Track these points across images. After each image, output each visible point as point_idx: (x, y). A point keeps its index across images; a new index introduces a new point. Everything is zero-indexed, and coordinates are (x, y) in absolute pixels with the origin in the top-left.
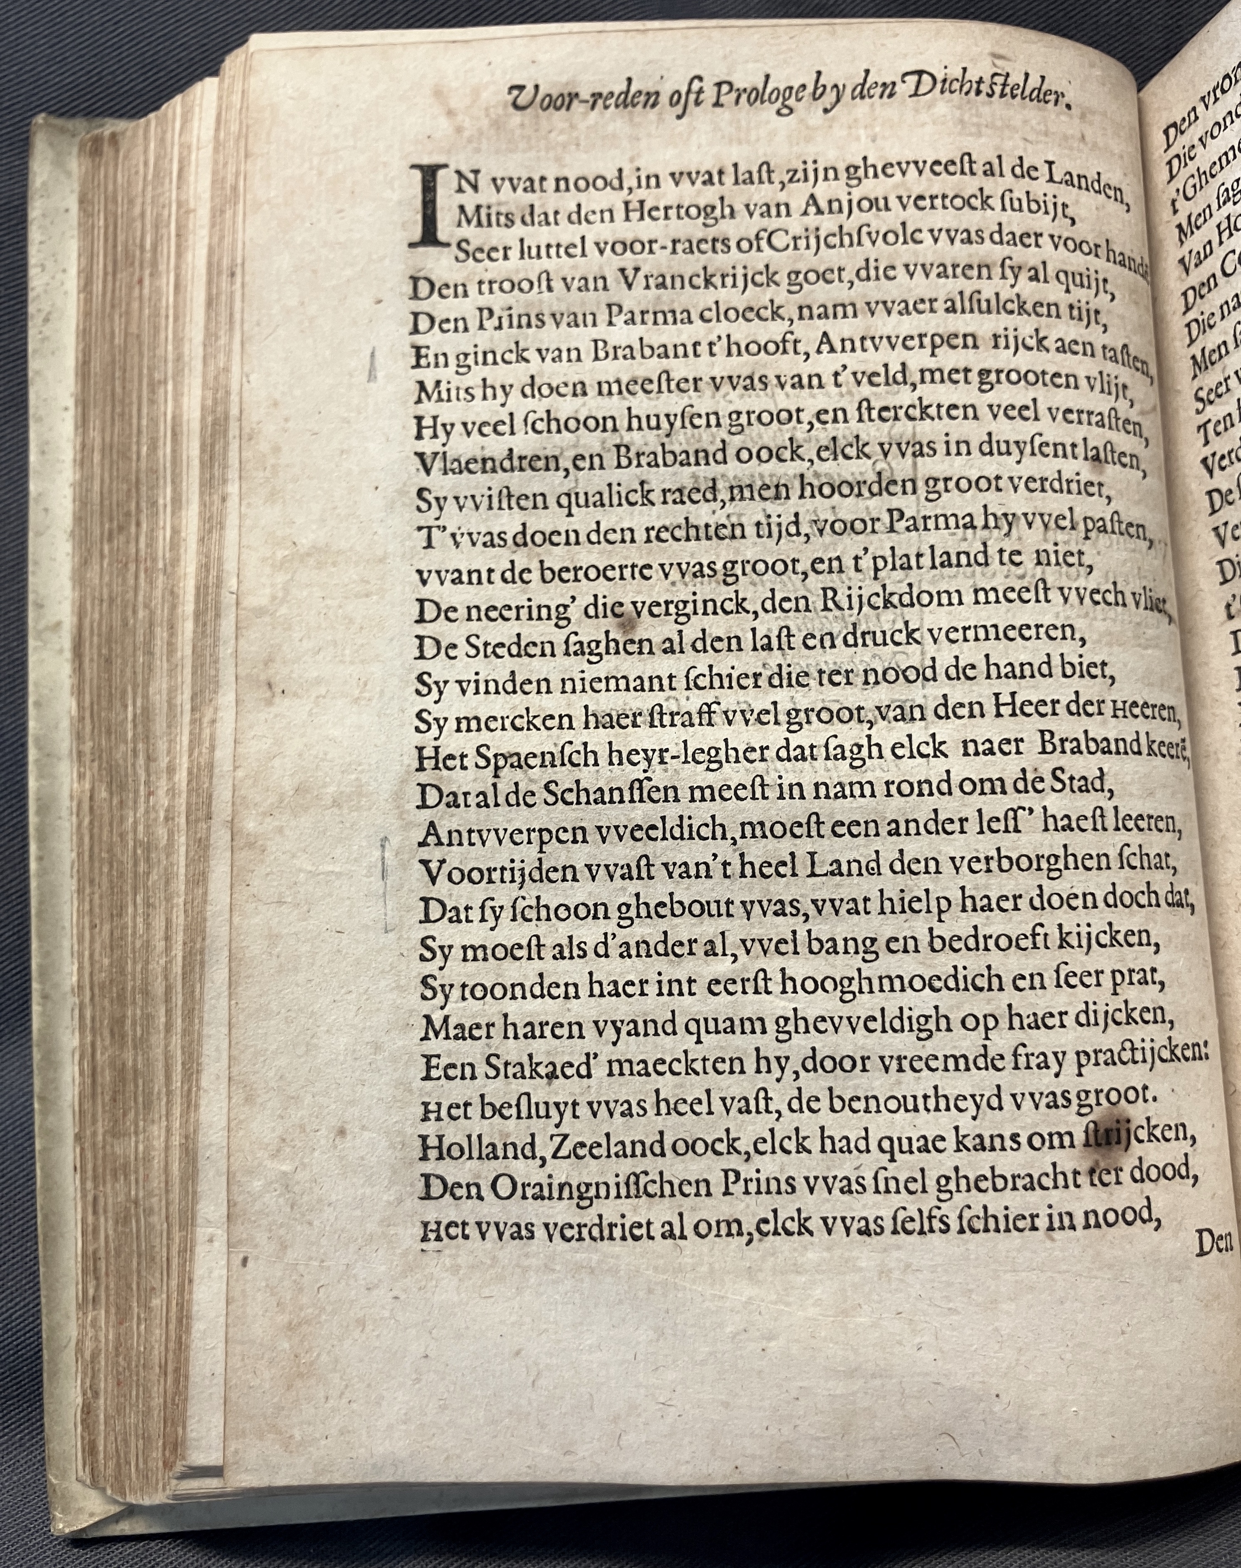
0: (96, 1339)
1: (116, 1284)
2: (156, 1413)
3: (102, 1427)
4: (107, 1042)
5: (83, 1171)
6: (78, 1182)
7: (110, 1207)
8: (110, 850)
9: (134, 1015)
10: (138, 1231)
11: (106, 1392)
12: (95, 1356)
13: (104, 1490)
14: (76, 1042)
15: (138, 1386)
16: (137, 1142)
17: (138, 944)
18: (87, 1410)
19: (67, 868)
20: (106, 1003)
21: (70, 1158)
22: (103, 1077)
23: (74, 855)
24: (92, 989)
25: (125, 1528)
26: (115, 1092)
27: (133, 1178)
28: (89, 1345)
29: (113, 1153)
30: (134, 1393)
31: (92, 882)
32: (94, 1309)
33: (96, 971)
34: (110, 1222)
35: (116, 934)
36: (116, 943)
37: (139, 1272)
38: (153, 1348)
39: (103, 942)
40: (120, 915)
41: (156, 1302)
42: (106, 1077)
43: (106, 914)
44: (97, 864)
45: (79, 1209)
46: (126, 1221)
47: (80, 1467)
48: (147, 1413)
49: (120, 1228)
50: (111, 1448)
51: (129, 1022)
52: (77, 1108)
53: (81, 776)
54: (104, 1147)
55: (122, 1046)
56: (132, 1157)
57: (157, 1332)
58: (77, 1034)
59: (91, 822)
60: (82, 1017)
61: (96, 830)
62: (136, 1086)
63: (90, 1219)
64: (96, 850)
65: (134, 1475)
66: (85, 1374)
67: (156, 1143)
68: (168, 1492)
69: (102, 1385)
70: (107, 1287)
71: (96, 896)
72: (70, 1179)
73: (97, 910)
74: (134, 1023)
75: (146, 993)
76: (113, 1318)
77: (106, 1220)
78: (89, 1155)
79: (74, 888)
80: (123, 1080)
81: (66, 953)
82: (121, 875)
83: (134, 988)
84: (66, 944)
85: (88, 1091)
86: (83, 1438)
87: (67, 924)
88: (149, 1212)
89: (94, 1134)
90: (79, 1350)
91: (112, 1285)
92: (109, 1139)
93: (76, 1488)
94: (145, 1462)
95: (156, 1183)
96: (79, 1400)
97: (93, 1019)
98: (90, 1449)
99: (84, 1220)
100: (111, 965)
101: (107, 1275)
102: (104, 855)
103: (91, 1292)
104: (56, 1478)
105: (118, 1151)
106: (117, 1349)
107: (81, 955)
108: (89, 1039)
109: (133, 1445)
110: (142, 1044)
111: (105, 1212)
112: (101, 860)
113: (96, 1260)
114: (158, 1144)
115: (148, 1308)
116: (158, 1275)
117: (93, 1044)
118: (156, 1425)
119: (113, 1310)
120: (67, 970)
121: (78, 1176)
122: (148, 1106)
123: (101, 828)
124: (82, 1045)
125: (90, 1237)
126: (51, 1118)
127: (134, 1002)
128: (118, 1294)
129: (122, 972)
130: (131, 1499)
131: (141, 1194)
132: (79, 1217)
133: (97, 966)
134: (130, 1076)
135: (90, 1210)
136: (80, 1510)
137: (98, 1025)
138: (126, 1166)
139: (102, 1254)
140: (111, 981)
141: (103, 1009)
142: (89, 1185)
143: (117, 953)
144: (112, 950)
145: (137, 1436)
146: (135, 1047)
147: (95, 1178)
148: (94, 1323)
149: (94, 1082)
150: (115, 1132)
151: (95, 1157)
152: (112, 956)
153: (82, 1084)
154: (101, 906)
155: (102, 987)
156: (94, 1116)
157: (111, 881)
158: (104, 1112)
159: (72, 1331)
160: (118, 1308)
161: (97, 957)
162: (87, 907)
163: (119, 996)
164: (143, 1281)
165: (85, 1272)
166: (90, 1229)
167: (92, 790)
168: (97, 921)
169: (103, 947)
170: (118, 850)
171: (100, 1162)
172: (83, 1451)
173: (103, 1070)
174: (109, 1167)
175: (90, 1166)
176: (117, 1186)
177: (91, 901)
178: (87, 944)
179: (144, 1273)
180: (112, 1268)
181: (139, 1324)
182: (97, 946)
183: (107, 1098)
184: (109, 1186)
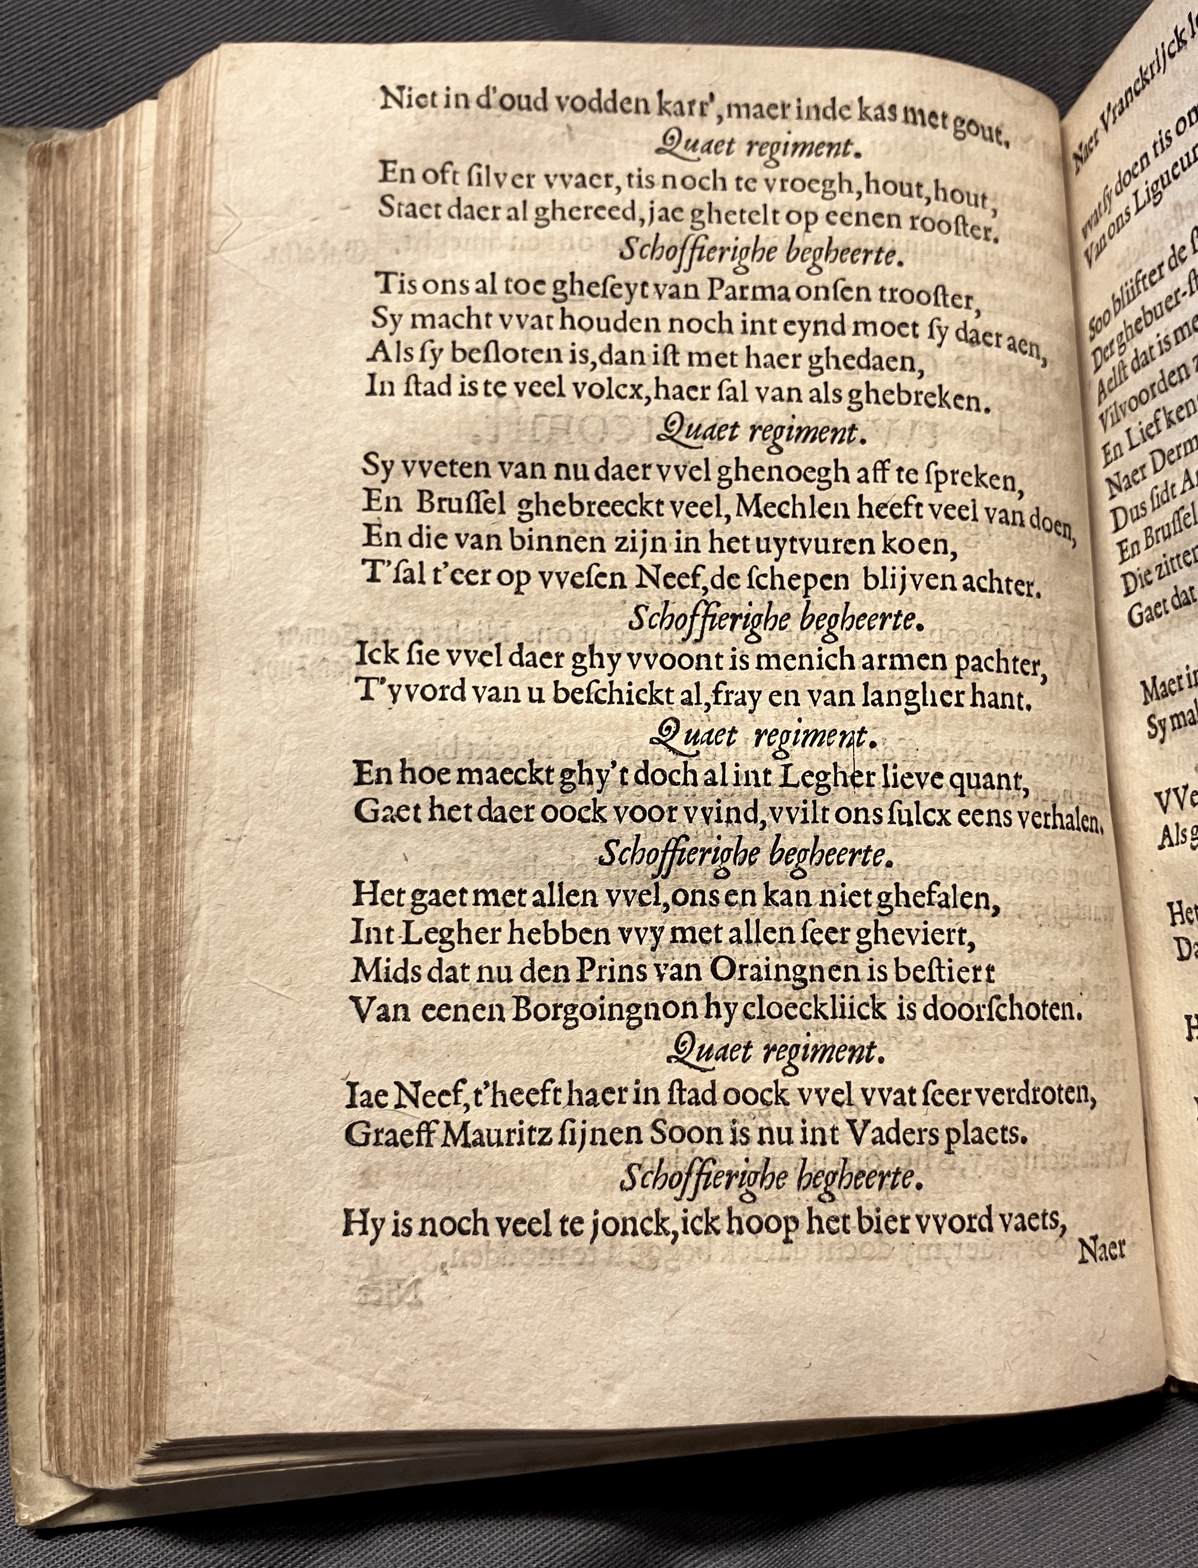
0: (61, 1330)
1: (81, 1275)
2: (121, 1399)
3: (68, 1417)
4: (69, 1038)
5: (46, 1165)
6: (40, 1177)
7: (74, 1199)
8: (70, 850)
9: (96, 1011)
10: (102, 1221)
11: (71, 1380)
12: (59, 1347)
13: (68, 1479)
14: (37, 1038)
15: (104, 1373)
16: (100, 1135)
17: (99, 942)
18: (53, 1400)
19: (26, 869)
20: (68, 1000)
21: (32, 1152)
22: (66, 1072)
23: (33, 855)
24: (53, 986)
25: (91, 1516)
26: (77, 1086)
27: (96, 1170)
28: (53, 1337)
29: (76, 1146)
30: (100, 1380)
31: (51, 881)
32: (58, 1301)
33: (57, 969)
34: (74, 1214)
35: (77, 932)
36: (76, 941)
37: (103, 1262)
38: (117, 1336)
39: (63, 940)
40: (80, 914)
41: (119, 1291)
42: (69, 1072)
43: (66, 913)
44: (56, 864)
45: (42, 1203)
46: (90, 1212)
47: (45, 1456)
48: (113, 1400)
49: (84, 1220)
50: (78, 1435)
51: (90, 1017)
52: (38, 1104)
53: (39, 778)
54: (67, 1141)
55: (84, 1042)
56: (96, 1150)
57: (122, 1321)
58: (38, 1031)
59: (50, 823)
60: (43, 1014)
61: (55, 831)
62: (99, 1081)
63: (54, 1213)
64: (56, 850)
65: (101, 1461)
66: (49, 1365)
67: (118, 1136)
68: (134, 1476)
69: (68, 1375)
70: (71, 1279)
71: (56, 896)
72: (32, 1174)
73: (57, 909)
74: (96, 1019)
75: (106, 989)
76: (77, 1307)
77: (70, 1212)
78: (52, 1149)
79: (34, 887)
80: (86, 1075)
81: (27, 952)
82: (80, 874)
83: (95, 984)
84: (26, 942)
85: (50, 1086)
86: (48, 1428)
87: (27, 923)
88: (112, 1203)
89: (57, 1128)
90: (43, 1341)
91: (76, 1276)
92: (72, 1132)
93: (41, 1478)
94: (112, 1447)
95: (119, 1174)
96: (44, 1391)
97: (54, 1016)
98: (56, 1440)
99: (47, 1214)
100: (72, 962)
101: (71, 1266)
102: (64, 855)
103: (55, 1284)
104: (21, 1469)
105: (82, 1143)
106: (82, 1338)
107: (41, 954)
108: (50, 1035)
109: (99, 1431)
110: (103, 1040)
111: (68, 1205)
112: (61, 858)
113: (60, 1252)
114: (120, 1136)
115: (111, 1296)
116: (121, 1265)
117: (55, 1040)
118: (121, 1411)
119: (77, 1301)
120: (27, 968)
121: (40, 1171)
122: (110, 1099)
123: (60, 829)
124: (43, 1042)
125: (54, 1230)
126: (12, 1114)
127: (96, 1000)
128: (82, 1285)
129: (83, 969)
130: (99, 1484)
131: (105, 1187)
132: (42, 1211)
133: (58, 963)
134: (92, 1070)
135: (53, 1204)
136: (46, 1500)
137: (59, 1022)
138: (89, 1158)
139: (66, 1246)
140: (73, 978)
141: (64, 1005)
142: (52, 1179)
143: (77, 951)
144: (73, 947)
145: (103, 1422)
146: (97, 1043)
147: (58, 1171)
148: (59, 1315)
149: (56, 1079)
150: (79, 1125)
151: (58, 1152)
152: (72, 953)
153: (44, 1080)
154: (61, 905)
155: (63, 984)
156: (56, 1112)
157: (71, 880)
158: (67, 1106)
159: (35, 1324)
160: (82, 1297)
161: (57, 955)
162: (47, 906)
163: (80, 992)
164: (107, 1271)
165: (48, 1265)
166: (54, 1222)
167: (50, 791)
168: (58, 920)
169: (63, 945)
170: (77, 850)
171: (62, 1156)
172: (49, 1441)
173: (65, 1065)
174: (72, 1160)
175: (53, 1160)
176: (81, 1178)
177: (51, 901)
178: (47, 944)
179: (108, 1263)
180: (76, 1259)
181: (104, 1313)
182: (58, 944)
183: (70, 1092)
184: (72, 1178)
